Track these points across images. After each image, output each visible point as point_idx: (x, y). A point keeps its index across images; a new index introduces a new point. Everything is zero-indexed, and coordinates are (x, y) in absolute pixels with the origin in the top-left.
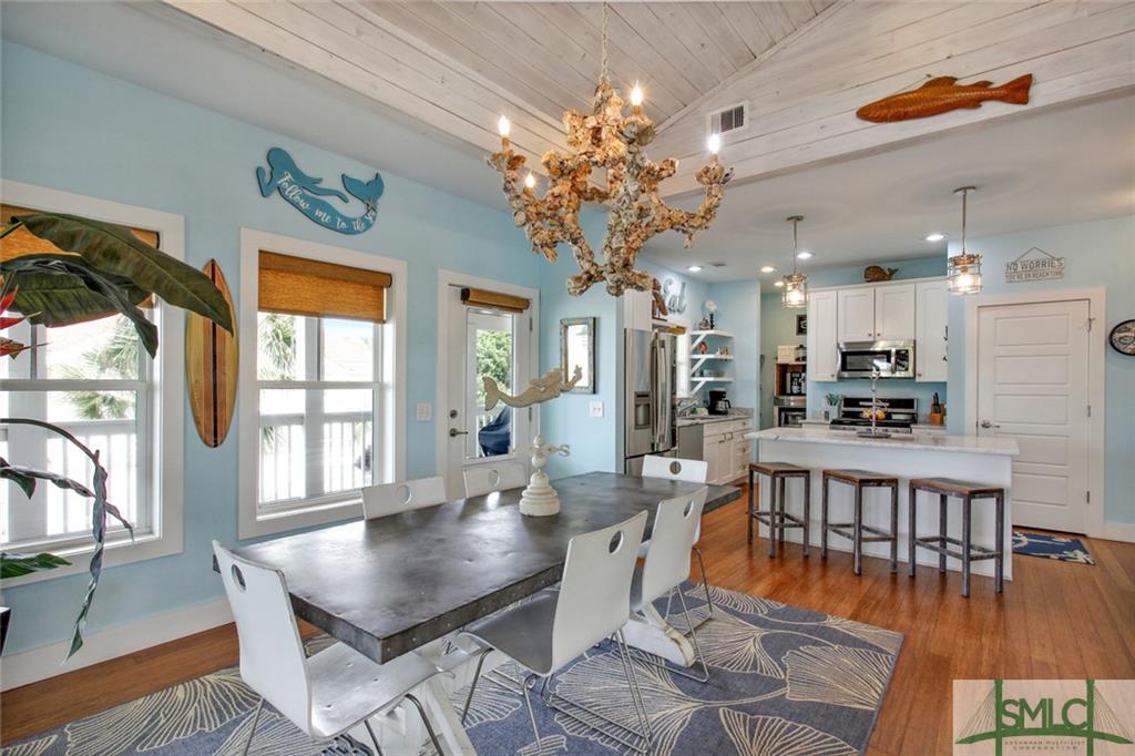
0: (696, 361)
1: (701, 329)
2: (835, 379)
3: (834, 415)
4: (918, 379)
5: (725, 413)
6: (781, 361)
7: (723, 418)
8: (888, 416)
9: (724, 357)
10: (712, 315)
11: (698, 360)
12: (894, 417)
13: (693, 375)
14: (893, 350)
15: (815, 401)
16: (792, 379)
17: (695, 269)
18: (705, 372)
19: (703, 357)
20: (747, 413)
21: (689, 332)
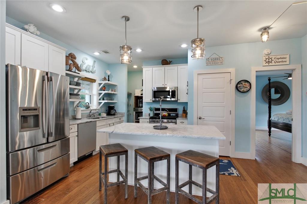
0: (100, 94)
1: (103, 81)
2: (152, 101)
3: (152, 115)
4: (179, 101)
5: (114, 115)
6: (136, 95)
7: (113, 117)
8: (169, 115)
9: (113, 92)
10: (109, 76)
11: (102, 93)
12: (171, 115)
13: (100, 100)
14: (171, 91)
15: (146, 110)
16: (140, 102)
17: (97, 54)
18: (105, 98)
19: (103, 92)
20: (122, 114)
21: (98, 82)
